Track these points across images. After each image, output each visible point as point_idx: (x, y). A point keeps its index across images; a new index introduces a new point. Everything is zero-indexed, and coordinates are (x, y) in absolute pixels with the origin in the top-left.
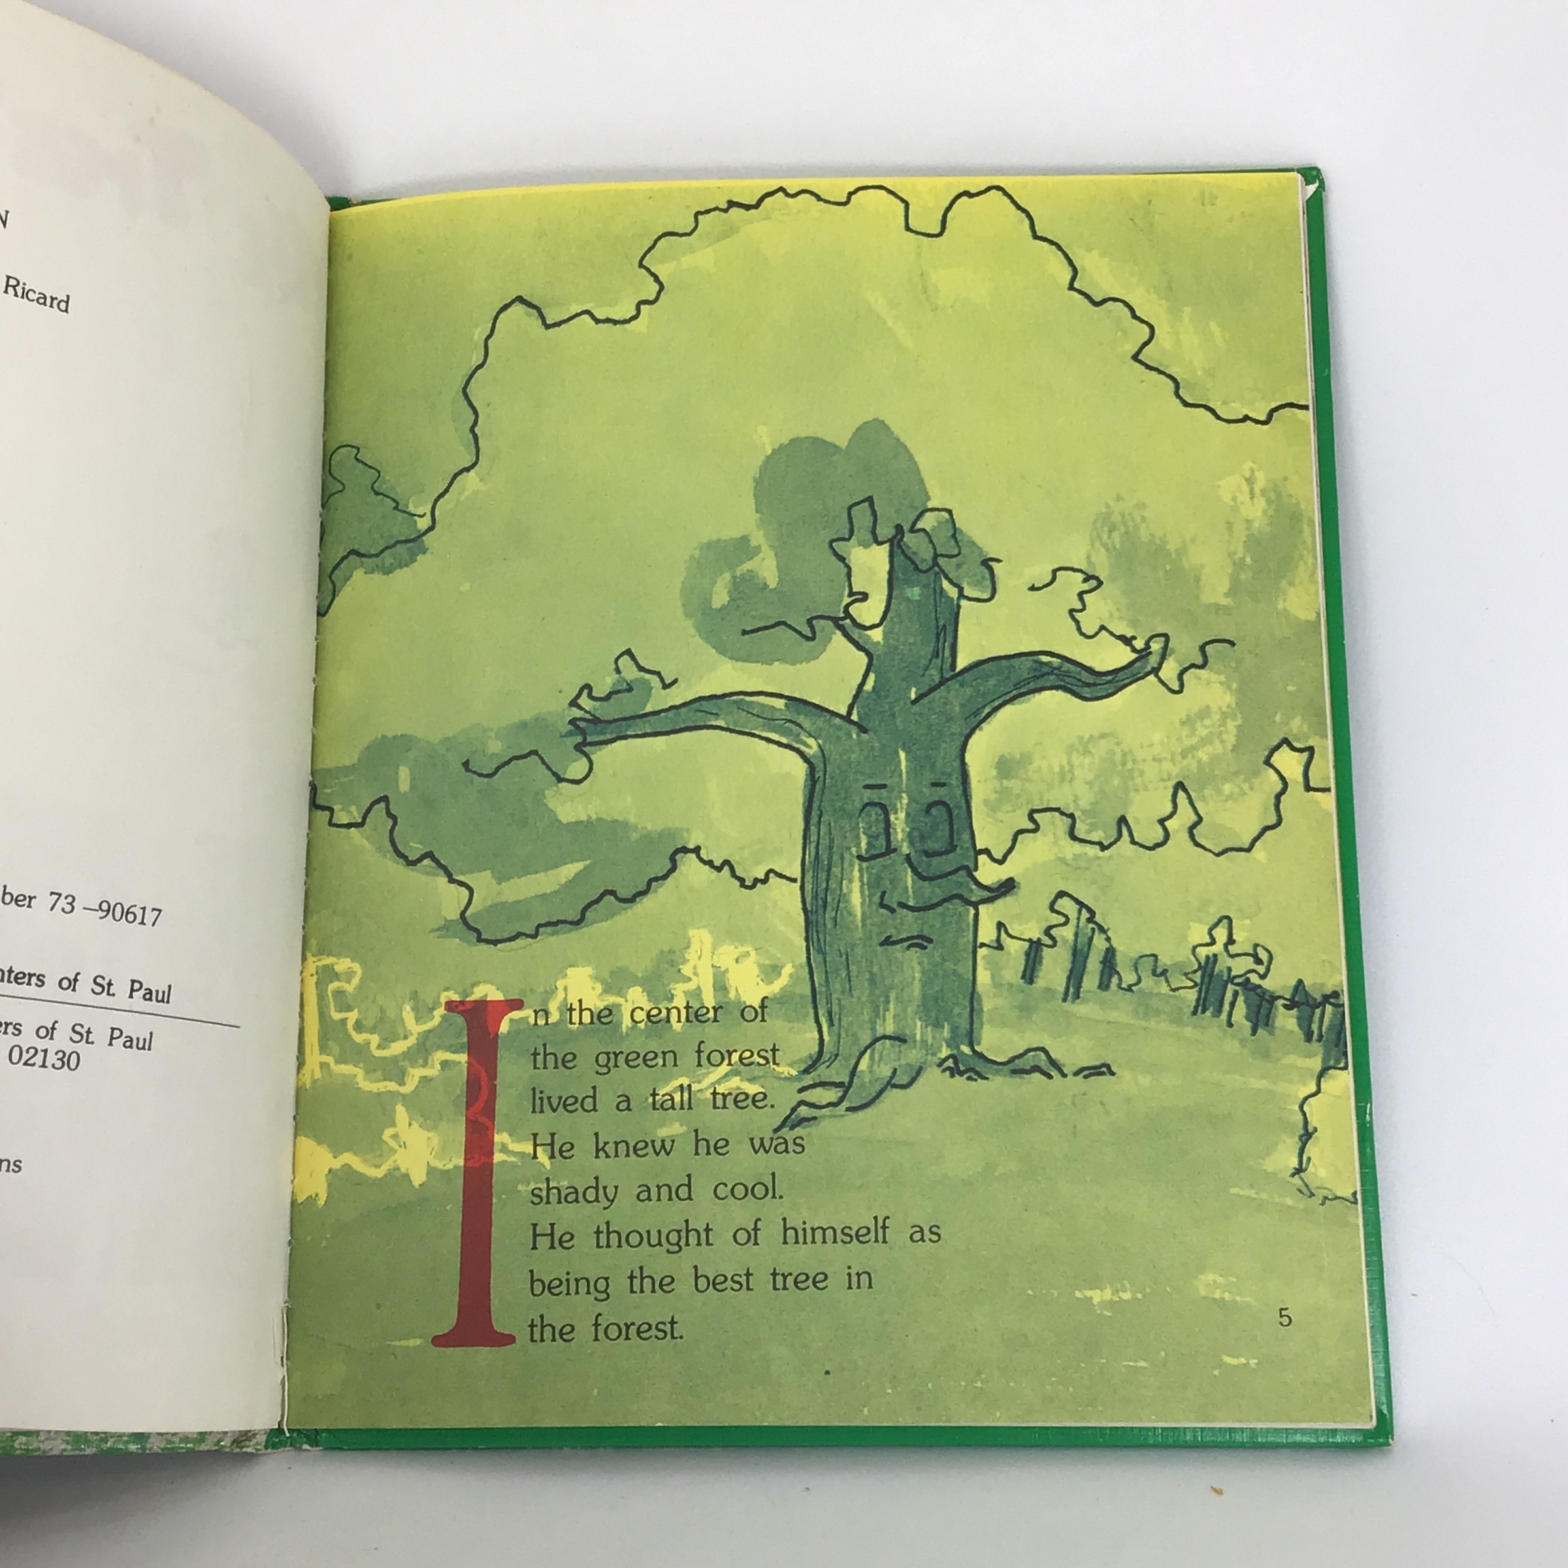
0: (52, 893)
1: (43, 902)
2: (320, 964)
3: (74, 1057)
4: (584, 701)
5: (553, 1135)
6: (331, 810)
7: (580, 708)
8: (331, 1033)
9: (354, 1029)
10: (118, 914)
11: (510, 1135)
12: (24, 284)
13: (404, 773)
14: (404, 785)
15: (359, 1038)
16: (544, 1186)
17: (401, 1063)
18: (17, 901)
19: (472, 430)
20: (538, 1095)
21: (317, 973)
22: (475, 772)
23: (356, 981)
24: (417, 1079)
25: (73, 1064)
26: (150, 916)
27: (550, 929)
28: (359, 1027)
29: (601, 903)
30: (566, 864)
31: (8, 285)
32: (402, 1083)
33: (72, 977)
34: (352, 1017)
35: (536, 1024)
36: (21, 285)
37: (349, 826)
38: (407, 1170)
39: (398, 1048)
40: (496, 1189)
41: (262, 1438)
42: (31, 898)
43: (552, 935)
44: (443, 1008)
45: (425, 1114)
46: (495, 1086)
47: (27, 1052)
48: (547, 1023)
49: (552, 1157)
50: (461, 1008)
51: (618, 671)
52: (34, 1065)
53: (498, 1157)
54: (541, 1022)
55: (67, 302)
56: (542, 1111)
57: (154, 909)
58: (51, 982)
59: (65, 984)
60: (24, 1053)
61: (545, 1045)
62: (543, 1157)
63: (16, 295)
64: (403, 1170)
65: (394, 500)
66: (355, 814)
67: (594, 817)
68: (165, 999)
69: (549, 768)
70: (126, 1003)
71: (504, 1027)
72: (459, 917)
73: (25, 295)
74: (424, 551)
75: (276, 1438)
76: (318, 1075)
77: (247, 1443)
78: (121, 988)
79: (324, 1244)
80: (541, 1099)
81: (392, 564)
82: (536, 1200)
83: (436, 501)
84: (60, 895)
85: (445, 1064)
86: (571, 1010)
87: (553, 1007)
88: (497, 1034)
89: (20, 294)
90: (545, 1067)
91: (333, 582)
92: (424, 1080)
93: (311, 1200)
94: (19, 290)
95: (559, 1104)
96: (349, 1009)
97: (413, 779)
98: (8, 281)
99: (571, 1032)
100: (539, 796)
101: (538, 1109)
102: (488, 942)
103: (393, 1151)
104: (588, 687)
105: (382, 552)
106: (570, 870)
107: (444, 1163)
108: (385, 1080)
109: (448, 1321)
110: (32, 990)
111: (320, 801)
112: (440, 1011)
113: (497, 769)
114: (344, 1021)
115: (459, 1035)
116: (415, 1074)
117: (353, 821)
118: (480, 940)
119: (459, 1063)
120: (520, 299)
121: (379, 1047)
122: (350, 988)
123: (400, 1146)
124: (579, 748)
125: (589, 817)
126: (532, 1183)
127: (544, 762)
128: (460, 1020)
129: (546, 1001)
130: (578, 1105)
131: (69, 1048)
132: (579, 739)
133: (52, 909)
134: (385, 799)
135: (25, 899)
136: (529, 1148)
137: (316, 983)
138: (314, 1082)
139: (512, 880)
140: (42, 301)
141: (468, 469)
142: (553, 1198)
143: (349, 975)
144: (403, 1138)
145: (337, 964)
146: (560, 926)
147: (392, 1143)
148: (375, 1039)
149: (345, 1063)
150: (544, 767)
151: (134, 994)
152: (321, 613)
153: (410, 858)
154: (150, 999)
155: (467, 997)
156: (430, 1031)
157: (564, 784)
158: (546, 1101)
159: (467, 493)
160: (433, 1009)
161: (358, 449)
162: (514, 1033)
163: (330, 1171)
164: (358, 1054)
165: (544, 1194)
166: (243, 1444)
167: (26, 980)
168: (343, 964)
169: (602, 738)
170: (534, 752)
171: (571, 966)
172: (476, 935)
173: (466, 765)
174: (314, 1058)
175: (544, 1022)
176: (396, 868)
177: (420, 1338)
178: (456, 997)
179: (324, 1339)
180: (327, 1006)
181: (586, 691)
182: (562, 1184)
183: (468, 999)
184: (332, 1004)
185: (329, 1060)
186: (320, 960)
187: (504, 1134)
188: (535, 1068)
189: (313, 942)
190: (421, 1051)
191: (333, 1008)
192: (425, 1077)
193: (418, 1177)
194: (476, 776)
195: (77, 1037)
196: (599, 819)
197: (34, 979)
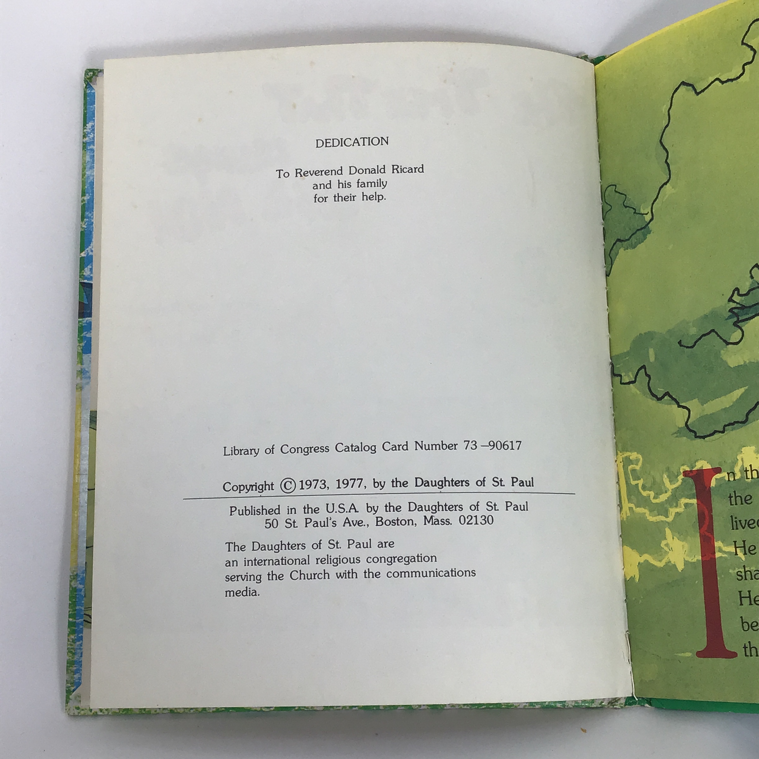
0: (465, 441)
1: (461, 446)
2: (623, 456)
3: (490, 518)
4: (736, 298)
5: (744, 541)
6: (621, 376)
7: (734, 302)
8: (632, 491)
9: (642, 489)
10: (499, 447)
11: (722, 542)
12: (401, 166)
13: (651, 352)
14: (652, 359)
15: (645, 494)
16: (742, 570)
17: (665, 506)
18: (449, 447)
19: (666, 162)
20: (734, 520)
21: (623, 461)
22: (685, 346)
23: (640, 463)
24: (673, 514)
25: (490, 521)
26: (516, 445)
27: (730, 427)
28: (644, 488)
29: (757, 409)
30: (735, 390)
31: (393, 169)
32: (667, 517)
33: (482, 480)
34: (641, 482)
35: (729, 480)
36: (400, 167)
37: (629, 383)
38: (674, 562)
39: (663, 498)
40: (718, 572)
41: (623, 701)
42: (455, 445)
43: (732, 430)
44: (682, 475)
45: (681, 533)
46: (712, 515)
47: (468, 518)
48: (734, 480)
49: (745, 554)
50: (691, 475)
51: (752, 277)
52: (472, 524)
53: (718, 555)
54: (732, 479)
55: (422, 168)
56: (737, 529)
57: (517, 442)
58: (472, 483)
59: (479, 483)
60: (466, 518)
61: (735, 492)
62: (740, 554)
63: (398, 172)
64: (673, 563)
65: (634, 209)
66: (632, 376)
67: (748, 362)
68: (531, 484)
69: (721, 338)
70: (512, 489)
71: (713, 483)
72: (685, 425)
73: (402, 171)
74: (649, 232)
75: (630, 701)
76: (629, 514)
77: (616, 704)
78: (507, 482)
79: (640, 601)
80: (736, 522)
81: (635, 243)
82: (740, 578)
83: (653, 204)
84: (469, 441)
85: (686, 505)
86: (746, 471)
87: (737, 470)
88: (710, 487)
89: (400, 171)
90: (736, 504)
91: (610, 257)
92: (678, 514)
93: (632, 578)
94: (399, 170)
95: (746, 524)
96: (639, 479)
97: (656, 355)
98: (393, 167)
99: (748, 483)
100: (717, 355)
101: (735, 528)
102: (701, 437)
103: (666, 553)
104: (737, 289)
105: (630, 237)
106: (738, 393)
107: (691, 558)
108: (659, 515)
109: (702, 644)
110: (464, 488)
111: (616, 372)
112: (681, 477)
113: (696, 342)
114: (637, 485)
115: (691, 489)
116: (673, 511)
117: (631, 380)
118: (696, 437)
119: (693, 504)
120: (683, 83)
121: (654, 498)
122: (638, 468)
123: (670, 550)
124: (735, 324)
125: (745, 362)
126: (736, 569)
127: (718, 335)
128: (691, 481)
129: (733, 467)
130: (755, 524)
131: (487, 514)
132: (735, 319)
133: (466, 449)
134: (644, 367)
135: (453, 446)
136: (732, 549)
137: (623, 466)
138: (627, 517)
139: (708, 403)
140: (410, 171)
141: (666, 184)
142: (748, 577)
143: (637, 460)
144: (671, 546)
145: (631, 455)
146: (736, 425)
147: (666, 548)
148: (652, 494)
149: (640, 507)
150: (719, 338)
151: (514, 484)
152: (607, 275)
153: (658, 397)
154: (523, 485)
155: (693, 468)
156: (677, 488)
157: (730, 346)
158: (738, 523)
159: (667, 196)
160: (678, 476)
161: (616, 186)
162: (719, 486)
163: (639, 563)
164: (644, 502)
165: (743, 574)
166: (614, 704)
167: (460, 484)
168: (634, 455)
169: (747, 317)
170: (713, 331)
171: (744, 446)
172: (694, 434)
173: (680, 343)
174: (626, 505)
175: (733, 479)
176: (652, 402)
177: (690, 652)
178: (688, 469)
179: (646, 651)
180: (629, 479)
181: (736, 292)
182: (752, 568)
183: (694, 469)
184: (631, 477)
185: (632, 505)
186: (623, 454)
187: (719, 542)
188: (731, 505)
189: (620, 445)
190: (674, 499)
191: (632, 480)
192: (678, 512)
193: (680, 567)
194: (685, 348)
195: (490, 508)
196: (750, 362)
197: (464, 483)
